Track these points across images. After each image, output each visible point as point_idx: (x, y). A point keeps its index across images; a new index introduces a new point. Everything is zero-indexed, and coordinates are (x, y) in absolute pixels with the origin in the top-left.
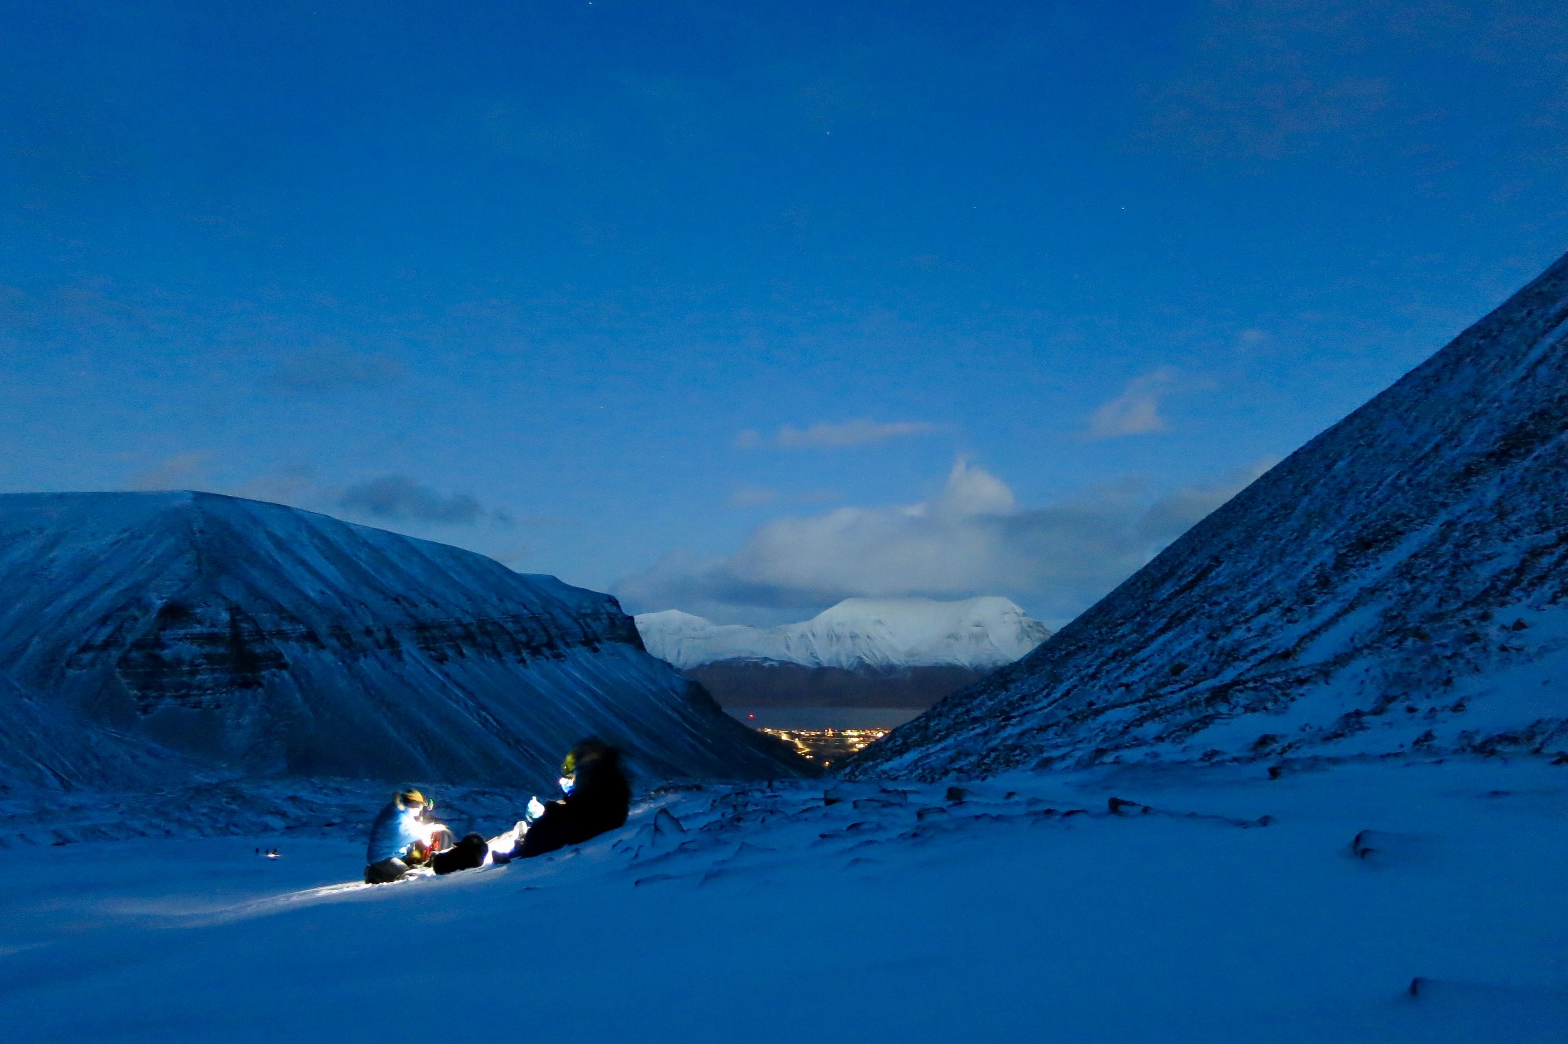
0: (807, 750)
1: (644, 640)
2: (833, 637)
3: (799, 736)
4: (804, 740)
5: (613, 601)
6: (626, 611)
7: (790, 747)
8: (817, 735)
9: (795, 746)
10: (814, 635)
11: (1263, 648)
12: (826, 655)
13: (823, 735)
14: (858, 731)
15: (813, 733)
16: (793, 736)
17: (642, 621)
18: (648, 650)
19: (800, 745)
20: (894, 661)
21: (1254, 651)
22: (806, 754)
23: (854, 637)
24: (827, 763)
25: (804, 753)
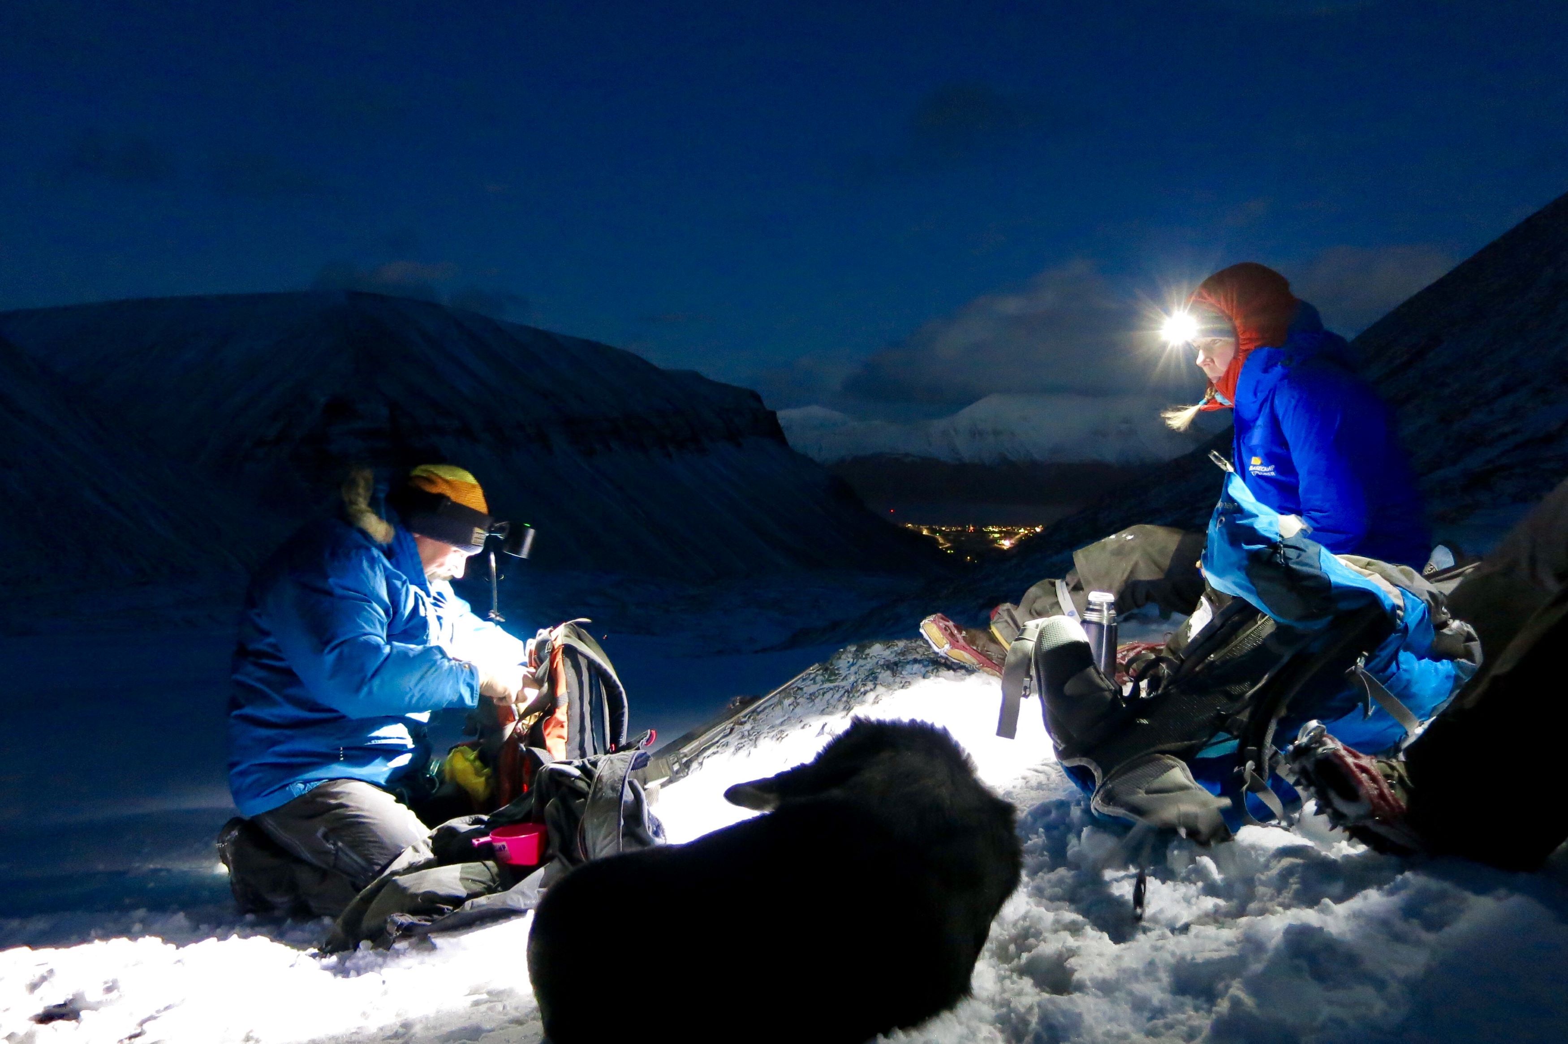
0: (948, 545)
1: (786, 436)
2: (975, 433)
3: (940, 531)
4: (945, 535)
5: (757, 398)
6: (768, 405)
7: (931, 542)
8: (957, 531)
9: (936, 540)
10: (955, 430)
11: (1515, 432)
12: (966, 450)
13: (964, 531)
14: (1000, 527)
15: (954, 529)
16: (934, 531)
17: (784, 416)
18: (790, 444)
19: (941, 541)
20: (1037, 457)
21: (1504, 436)
22: (947, 549)
23: (996, 433)
24: (969, 558)
25: (944, 548)
